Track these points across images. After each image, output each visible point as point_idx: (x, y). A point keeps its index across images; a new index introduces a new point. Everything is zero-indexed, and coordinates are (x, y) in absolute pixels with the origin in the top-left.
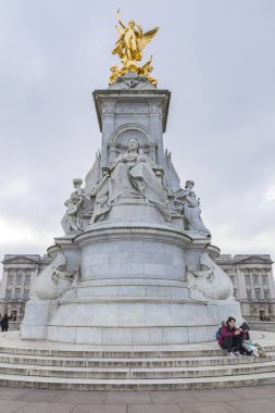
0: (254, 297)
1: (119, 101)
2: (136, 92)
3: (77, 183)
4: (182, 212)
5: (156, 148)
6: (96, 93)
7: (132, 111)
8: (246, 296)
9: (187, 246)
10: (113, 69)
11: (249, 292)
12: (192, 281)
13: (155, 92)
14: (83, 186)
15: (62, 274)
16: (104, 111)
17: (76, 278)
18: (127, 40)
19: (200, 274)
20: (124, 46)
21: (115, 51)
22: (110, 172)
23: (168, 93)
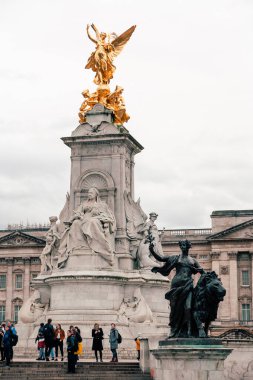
1: (83, 144)
3: (53, 221)
5: (116, 190)
7: (96, 152)
17: (46, 308)
22: (70, 224)
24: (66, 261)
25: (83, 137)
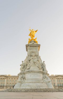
0: (59, 85)
1: (31, 46)
2: (34, 45)
3: (23, 62)
4: (42, 67)
5: (38, 55)
6: (26, 45)
7: (33, 48)
8: (57, 85)
9: (43, 74)
10: (29, 39)
11: (58, 84)
12: (44, 79)
13: (37, 45)
14: (24, 62)
15: (22, 78)
16: (28, 48)
17: (24, 79)
18: (32, 33)
19: (45, 78)
20: (31, 34)
21: (29, 35)
22: (30, 60)
23: (40, 45)
24: (29, 68)
25: (31, 45)
